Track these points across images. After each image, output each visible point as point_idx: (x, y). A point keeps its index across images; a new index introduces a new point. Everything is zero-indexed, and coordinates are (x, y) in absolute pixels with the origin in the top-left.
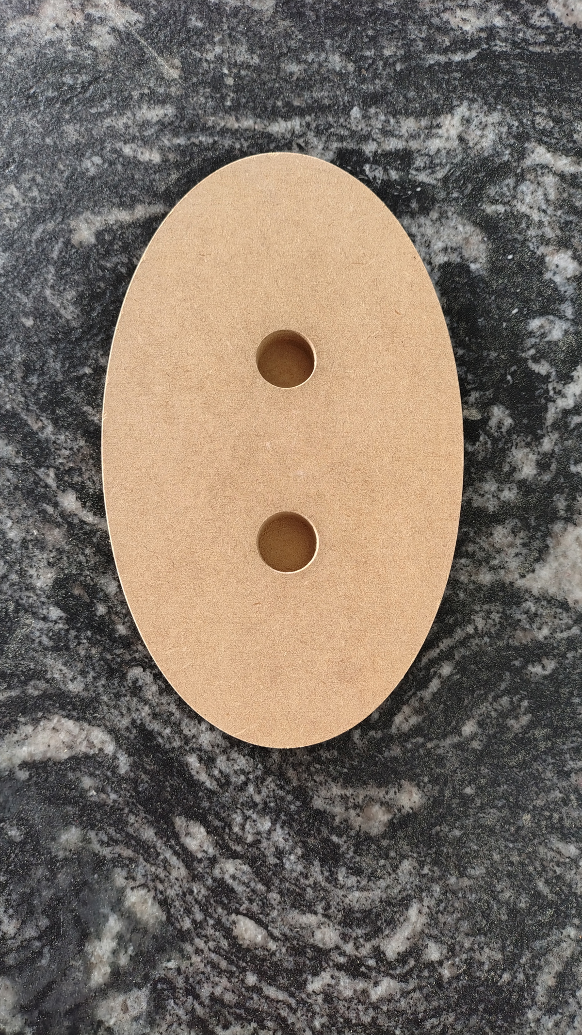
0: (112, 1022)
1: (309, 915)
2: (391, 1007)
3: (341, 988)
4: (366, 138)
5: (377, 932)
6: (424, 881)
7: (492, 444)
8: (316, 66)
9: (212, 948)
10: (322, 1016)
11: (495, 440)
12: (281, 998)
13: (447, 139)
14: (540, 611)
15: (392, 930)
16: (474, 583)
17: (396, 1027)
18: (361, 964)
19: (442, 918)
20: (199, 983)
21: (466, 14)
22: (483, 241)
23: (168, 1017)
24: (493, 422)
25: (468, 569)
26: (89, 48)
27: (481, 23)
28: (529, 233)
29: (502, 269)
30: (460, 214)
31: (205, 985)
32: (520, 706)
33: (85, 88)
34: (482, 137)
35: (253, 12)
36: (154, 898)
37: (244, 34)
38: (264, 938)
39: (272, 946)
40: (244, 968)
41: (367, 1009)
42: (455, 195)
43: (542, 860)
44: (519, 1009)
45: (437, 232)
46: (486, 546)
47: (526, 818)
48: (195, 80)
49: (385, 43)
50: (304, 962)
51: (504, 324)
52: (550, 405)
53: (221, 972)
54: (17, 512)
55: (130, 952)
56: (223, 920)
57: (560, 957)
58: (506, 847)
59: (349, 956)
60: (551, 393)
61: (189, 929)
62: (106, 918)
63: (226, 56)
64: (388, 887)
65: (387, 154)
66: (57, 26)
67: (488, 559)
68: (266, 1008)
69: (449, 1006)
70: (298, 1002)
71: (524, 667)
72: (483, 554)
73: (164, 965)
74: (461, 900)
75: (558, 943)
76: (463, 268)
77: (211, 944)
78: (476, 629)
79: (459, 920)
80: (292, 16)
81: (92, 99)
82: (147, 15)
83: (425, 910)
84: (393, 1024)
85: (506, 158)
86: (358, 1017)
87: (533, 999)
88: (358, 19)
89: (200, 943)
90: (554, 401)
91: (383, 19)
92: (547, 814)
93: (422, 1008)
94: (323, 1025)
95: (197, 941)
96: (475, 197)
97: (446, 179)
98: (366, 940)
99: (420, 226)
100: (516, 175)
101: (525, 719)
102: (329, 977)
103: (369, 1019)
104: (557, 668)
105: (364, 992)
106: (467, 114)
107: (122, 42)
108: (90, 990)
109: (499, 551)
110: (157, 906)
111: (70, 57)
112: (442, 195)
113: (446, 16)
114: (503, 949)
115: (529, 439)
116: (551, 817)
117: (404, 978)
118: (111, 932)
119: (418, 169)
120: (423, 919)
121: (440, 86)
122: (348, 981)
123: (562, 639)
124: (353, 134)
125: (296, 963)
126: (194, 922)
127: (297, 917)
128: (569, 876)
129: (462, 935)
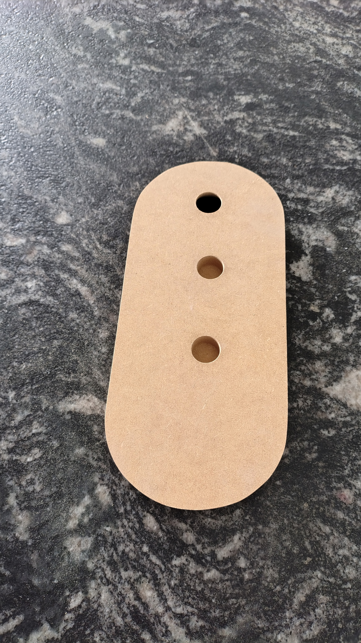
0: (71, 549)
1: (183, 524)
2: (213, 586)
3: (190, 568)
4: (290, 191)
5: (215, 543)
6: (246, 523)
7: (323, 324)
8: (275, 161)
9: (131, 526)
10: (176, 579)
11: (324, 323)
12: (157, 563)
13: (327, 197)
14: (332, 405)
15: (223, 544)
16: (301, 384)
17: (213, 598)
18: (203, 558)
19: (251, 546)
20: (119, 542)
21: (345, 153)
22: (335, 240)
23: (99, 556)
24: (325, 315)
25: (300, 377)
26: (183, 139)
27: (351, 157)
28: (357, 241)
29: (342, 253)
30: (327, 227)
31: (122, 544)
32: (313, 448)
33: (177, 153)
34: (343, 199)
35: (253, 138)
36: (110, 492)
37: (248, 145)
38: (158, 529)
39: (161, 534)
40: (143, 541)
41: (200, 583)
42: (326, 220)
43: (310, 530)
44: (281, 609)
45: (314, 232)
46: (311, 369)
47: (306, 505)
48: (223, 158)
49: (307, 157)
50: (174, 548)
51: (338, 275)
52: (354, 313)
53: (131, 540)
54: (101, 305)
55: (90, 516)
56: (140, 513)
57: (310, 587)
58: (292, 517)
59: (198, 552)
60: (355, 309)
61: (122, 513)
62: (84, 495)
63: (238, 151)
64: (226, 520)
65: (298, 199)
66: (172, 130)
67: (310, 374)
68: (149, 566)
69: (245, 595)
70: (165, 569)
71: (319, 429)
72: (308, 372)
73: (105, 528)
74: (263, 539)
75: (310, 578)
76: (323, 249)
77: (131, 524)
78: (298, 405)
79: (259, 549)
80: (269, 141)
81: (179, 157)
82: (209, 132)
83: (243, 539)
84: (212, 595)
85: (352, 209)
86: (194, 586)
87: (291, 605)
88: (297, 147)
89: (125, 522)
90: (356, 312)
91: (308, 149)
92: (317, 506)
93: (230, 592)
94: (175, 585)
95: (124, 520)
96: (335, 222)
97: (323, 213)
98: (209, 546)
99: (307, 229)
100: (356, 217)
101: (314, 455)
102: (185, 560)
103: (200, 589)
104: (336, 434)
105: (201, 573)
106: (338, 189)
107: (197, 139)
108: (66, 530)
109: (317, 372)
110: (110, 497)
111: (174, 141)
112: (320, 218)
113: (336, 152)
114: (280, 572)
115: (341, 326)
116: (318, 509)
117: (224, 572)
118: (84, 503)
119: (311, 207)
120: (240, 544)
121: (328, 177)
122: (194, 564)
123: (341, 421)
124: (285, 189)
125: (170, 548)
126: (125, 510)
127: (177, 522)
128: (323, 543)
129: (259, 558)
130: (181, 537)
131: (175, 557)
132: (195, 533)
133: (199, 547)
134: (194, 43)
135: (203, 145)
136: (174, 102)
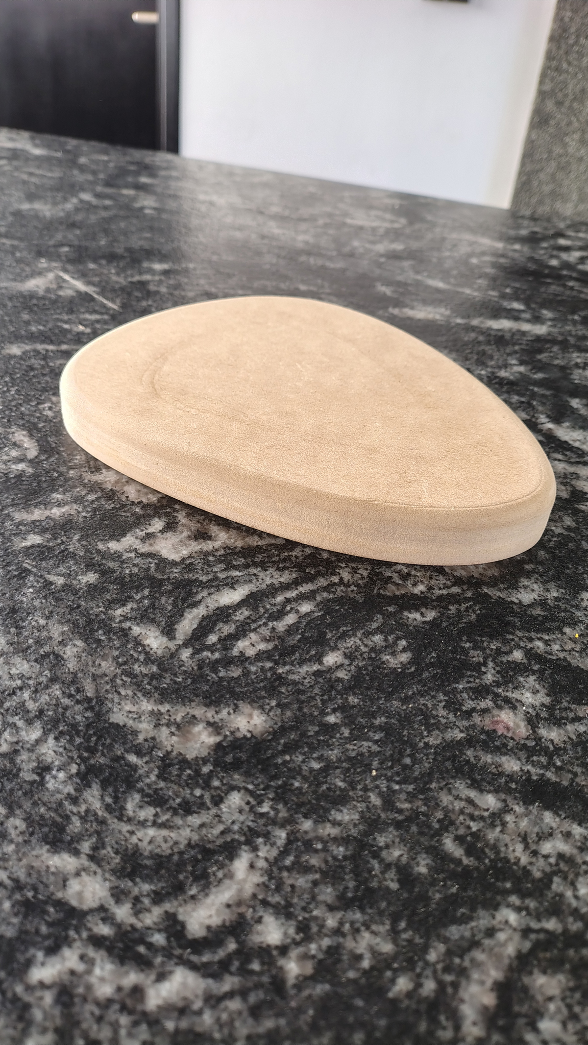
1: (65, 856)
14: (413, 573)
15: (203, 890)
18: (140, 942)
19: (289, 879)
26: (56, 294)
32: (395, 643)
33: (45, 305)
41: (136, 1024)
43: (447, 810)
50: (37, 928)
64: (203, 825)
66: (36, 287)
71: (400, 612)
75: (491, 932)
81: (48, 309)
82: (103, 289)
83: (261, 864)
98: (155, 902)
102: (76, 957)
104: (439, 617)
105: (137, 992)
107: (81, 294)
111: (40, 296)
117: (215, 971)
120: (257, 878)
122: (109, 967)
123: (442, 595)
125: (23, 929)
127: (45, 856)
128: (492, 835)
129: (323, 908)
130: (59, 895)
131: (40, 955)
132: (107, 875)
133: (123, 912)
134: (73, 225)
135: (92, 299)
136: (40, 265)
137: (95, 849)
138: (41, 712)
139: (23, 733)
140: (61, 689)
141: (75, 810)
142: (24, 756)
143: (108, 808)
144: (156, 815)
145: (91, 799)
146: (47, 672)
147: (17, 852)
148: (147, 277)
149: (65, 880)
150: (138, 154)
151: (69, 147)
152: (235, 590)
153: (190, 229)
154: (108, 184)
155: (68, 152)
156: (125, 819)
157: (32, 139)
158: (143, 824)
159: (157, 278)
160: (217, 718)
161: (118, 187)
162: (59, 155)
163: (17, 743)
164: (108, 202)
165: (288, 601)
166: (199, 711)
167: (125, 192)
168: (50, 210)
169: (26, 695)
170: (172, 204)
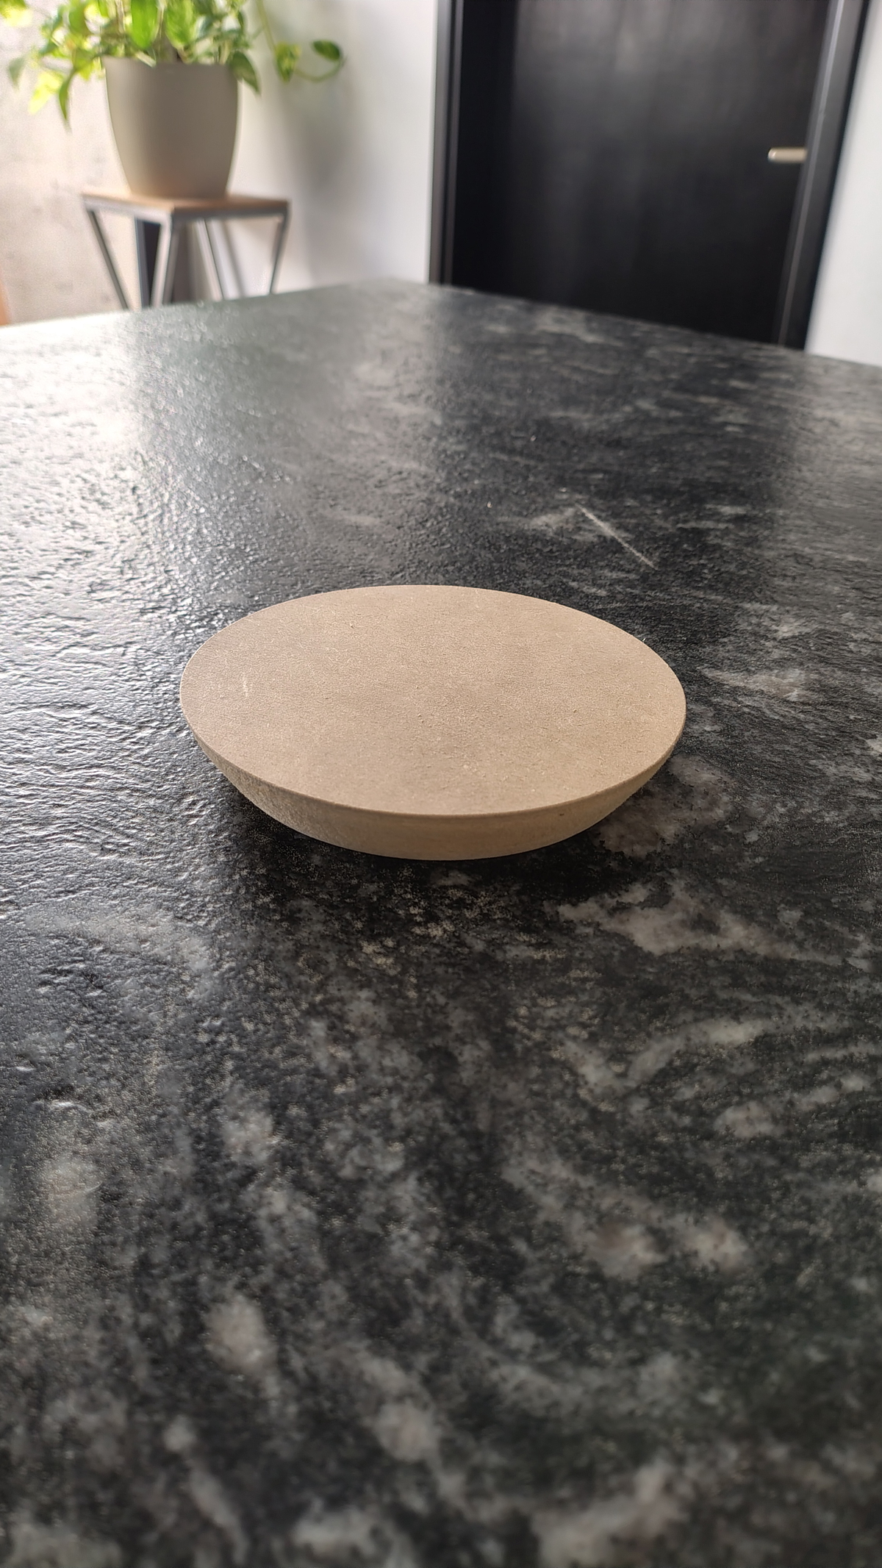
1: (390, 1365)
5: (543, 1481)
6: (703, 1419)
9: (142, 1328)
12: (219, 1520)
15: (580, 1497)
18: (463, 1544)
19: (725, 1534)
20: (62, 1382)
26: (571, 538)
31: (73, 1395)
33: (551, 552)
36: (100, 1186)
38: (264, 1364)
39: (272, 1387)
40: (179, 1400)
48: (669, 569)
50: (324, 1462)
53: (123, 1385)
56: (204, 1285)
59: (442, 1505)
63: (710, 565)
64: (602, 1390)
66: (546, 525)
68: (169, 1521)
73: (23, 1309)
77: (146, 1319)
81: (555, 557)
83: (684, 1489)
89: (125, 1306)
95: (123, 1297)
98: (502, 1487)
102: (366, 1530)
107: (605, 541)
110: (94, 1201)
111: (548, 538)
120: (671, 1511)
125: (303, 1456)
126: (144, 1264)
127: (363, 1355)
130: (367, 1422)
131: (317, 1505)
132: (443, 1417)
133: (450, 1484)
134: (616, 444)
135: (619, 549)
136: (558, 496)
137: (435, 1368)
138: (408, 1132)
139: (377, 1157)
140: (443, 1106)
141: (421, 1298)
142: (370, 1193)
143: (468, 1313)
144: (536, 1347)
145: (446, 1290)
146: (430, 1077)
147: (325, 1333)
148: (709, 524)
149: (380, 1402)
150: (734, 347)
151: (636, 334)
152: (740, 1023)
153: (790, 458)
154: (680, 388)
155: (634, 340)
156: (489, 1338)
157: (588, 320)
158: (513, 1355)
159: (722, 526)
160: (666, 1224)
161: (696, 393)
162: (619, 344)
163: (365, 1168)
164: (674, 414)
165: (825, 1063)
166: (638, 1206)
167: (703, 399)
168: (589, 420)
169: (395, 1102)
170: (771, 421)
